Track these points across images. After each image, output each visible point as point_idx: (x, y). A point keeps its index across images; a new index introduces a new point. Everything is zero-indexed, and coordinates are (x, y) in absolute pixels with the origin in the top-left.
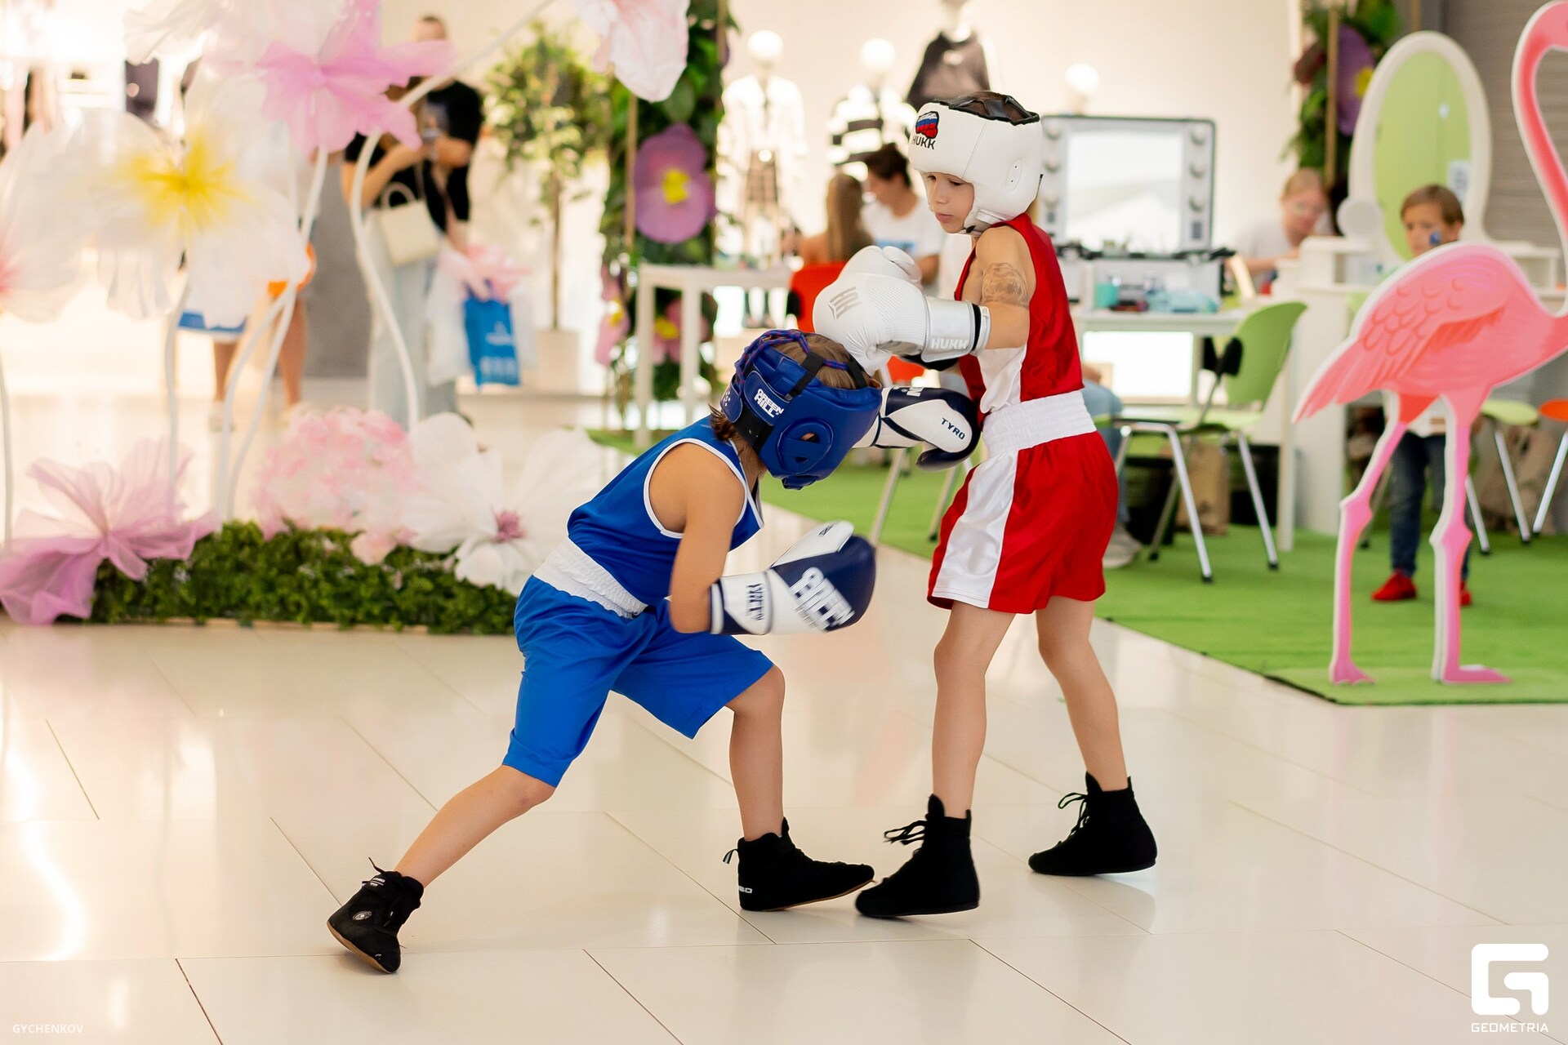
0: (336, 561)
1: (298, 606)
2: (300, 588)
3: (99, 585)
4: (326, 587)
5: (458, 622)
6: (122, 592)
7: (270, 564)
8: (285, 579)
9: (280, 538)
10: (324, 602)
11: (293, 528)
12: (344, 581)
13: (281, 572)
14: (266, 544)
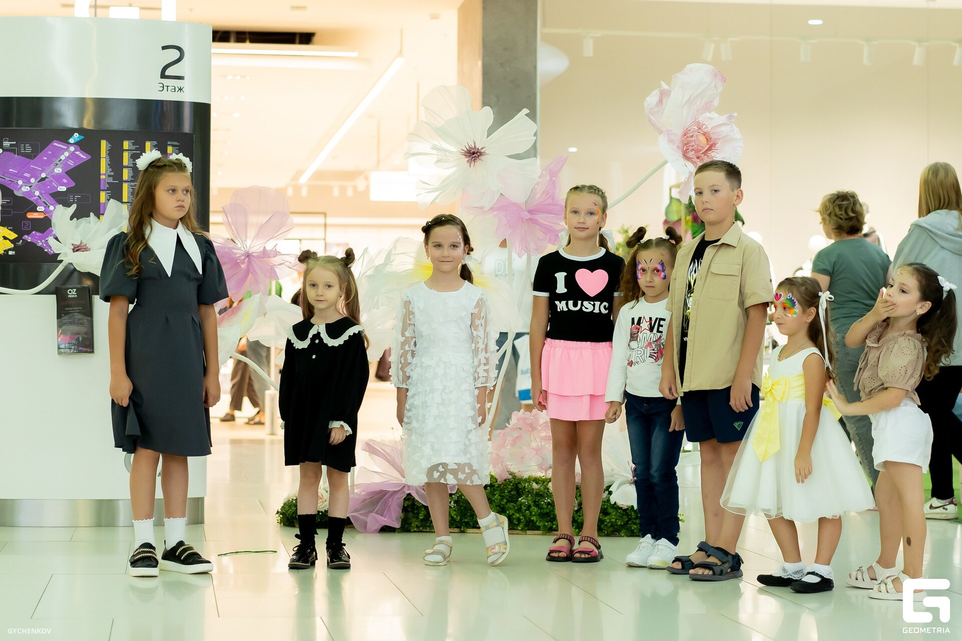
0: (539, 495)
1: (519, 520)
2: (519, 510)
3: (405, 509)
4: (535, 509)
5: (611, 529)
6: (418, 514)
7: (502, 497)
8: (511, 505)
9: (507, 482)
10: (534, 518)
11: (514, 477)
12: (545, 506)
13: (508, 501)
14: (499, 486)
